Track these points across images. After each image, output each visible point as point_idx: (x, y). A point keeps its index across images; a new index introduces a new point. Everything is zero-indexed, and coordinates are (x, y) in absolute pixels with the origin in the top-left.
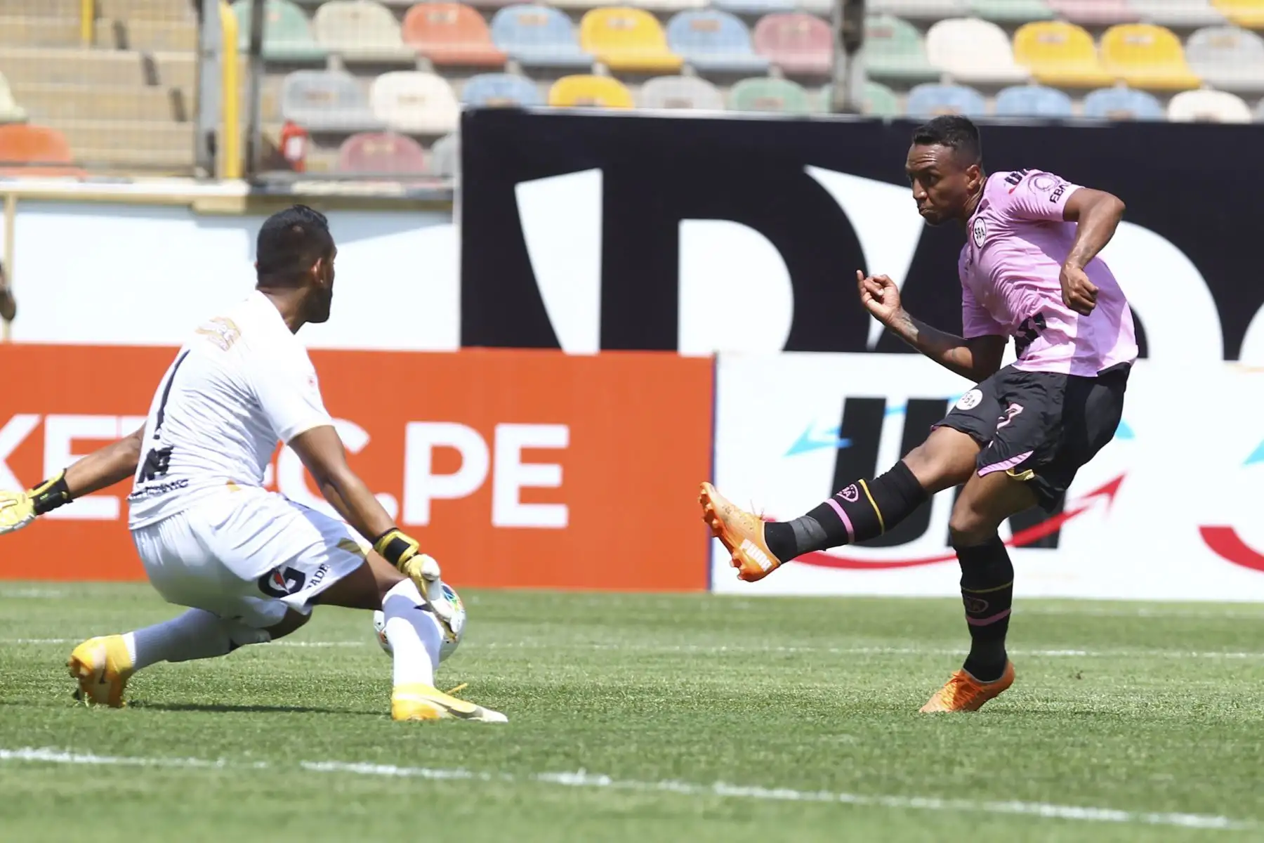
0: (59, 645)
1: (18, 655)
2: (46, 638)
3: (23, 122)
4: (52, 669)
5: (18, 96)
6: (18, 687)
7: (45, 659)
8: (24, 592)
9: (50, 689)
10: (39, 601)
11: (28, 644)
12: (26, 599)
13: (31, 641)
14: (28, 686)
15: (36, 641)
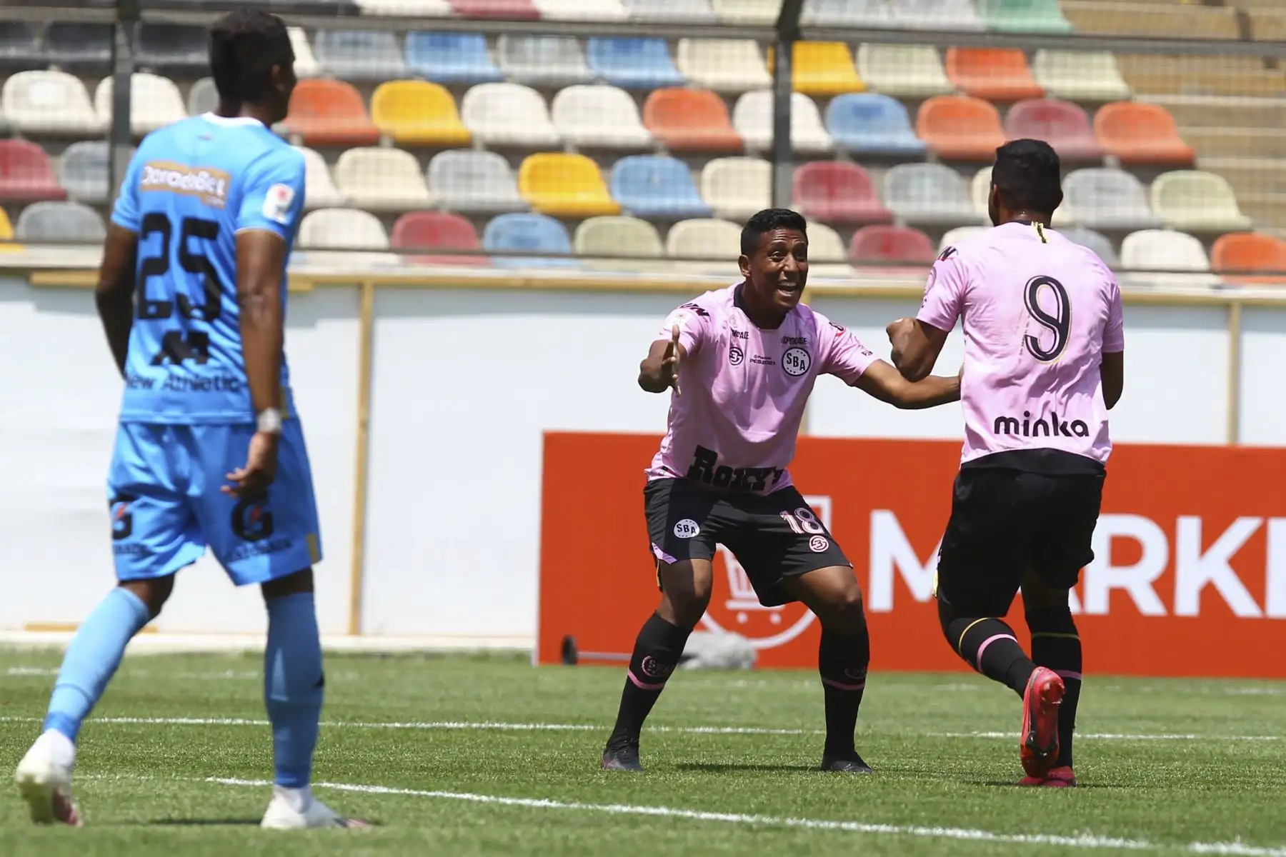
0: (1273, 741)
1: (1231, 750)
2: (1259, 736)
3: (1247, 231)
4: (1262, 765)
5: (1243, 206)
6: (1226, 782)
7: (1256, 754)
8: (1245, 691)
9: (1256, 784)
10: (1259, 699)
11: (1241, 740)
12: (1247, 698)
13: (1244, 738)
14: (1235, 782)
15: (1250, 738)
